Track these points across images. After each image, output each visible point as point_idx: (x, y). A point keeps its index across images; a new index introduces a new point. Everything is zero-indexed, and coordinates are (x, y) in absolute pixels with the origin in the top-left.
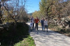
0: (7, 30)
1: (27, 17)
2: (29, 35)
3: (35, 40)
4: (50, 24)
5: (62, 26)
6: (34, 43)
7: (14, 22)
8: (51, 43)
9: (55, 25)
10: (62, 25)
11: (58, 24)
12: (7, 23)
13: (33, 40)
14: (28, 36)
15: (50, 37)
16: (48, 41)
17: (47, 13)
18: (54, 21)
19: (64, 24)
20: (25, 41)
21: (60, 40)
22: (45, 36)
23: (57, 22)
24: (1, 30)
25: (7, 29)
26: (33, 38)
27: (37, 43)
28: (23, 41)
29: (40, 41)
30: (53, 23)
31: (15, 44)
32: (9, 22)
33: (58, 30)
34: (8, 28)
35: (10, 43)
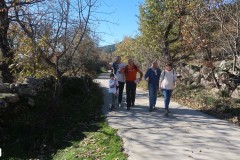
0: (29, 106)
1: (97, 58)
2: (103, 120)
3: (124, 139)
5: (217, 90)
6: (123, 150)
7: (52, 78)
8: (181, 150)
9: (194, 87)
10: (219, 87)
11: (203, 82)
12: (30, 80)
13: (119, 139)
14: (101, 124)
15: (178, 130)
16: (171, 142)
17: (167, 44)
18: (191, 71)
19: (224, 82)
20: (90, 141)
21: (212, 139)
22: (158, 127)
23: (200, 77)
24: (10, 104)
25: (31, 102)
26: (119, 133)
27: (130, 148)
28: (84, 143)
29: (141, 143)
30: (186, 80)
31: (55, 152)
32: (38, 76)
33: (206, 103)
34: (34, 98)
35: (39, 149)
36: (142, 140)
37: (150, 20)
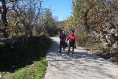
2: (44, 56)
4: (89, 39)
10: (107, 42)
11: (101, 39)
14: (42, 58)
17: (86, 20)
18: (96, 34)
19: (110, 39)
20: (35, 65)
25: (12, 47)
26: (48, 62)
28: (31, 66)
31: (17, 70)
33: (100, 50)
34: (13, 45)
35: (10, 68)
36: (57, 66)
37: (77, 8)
